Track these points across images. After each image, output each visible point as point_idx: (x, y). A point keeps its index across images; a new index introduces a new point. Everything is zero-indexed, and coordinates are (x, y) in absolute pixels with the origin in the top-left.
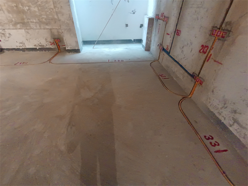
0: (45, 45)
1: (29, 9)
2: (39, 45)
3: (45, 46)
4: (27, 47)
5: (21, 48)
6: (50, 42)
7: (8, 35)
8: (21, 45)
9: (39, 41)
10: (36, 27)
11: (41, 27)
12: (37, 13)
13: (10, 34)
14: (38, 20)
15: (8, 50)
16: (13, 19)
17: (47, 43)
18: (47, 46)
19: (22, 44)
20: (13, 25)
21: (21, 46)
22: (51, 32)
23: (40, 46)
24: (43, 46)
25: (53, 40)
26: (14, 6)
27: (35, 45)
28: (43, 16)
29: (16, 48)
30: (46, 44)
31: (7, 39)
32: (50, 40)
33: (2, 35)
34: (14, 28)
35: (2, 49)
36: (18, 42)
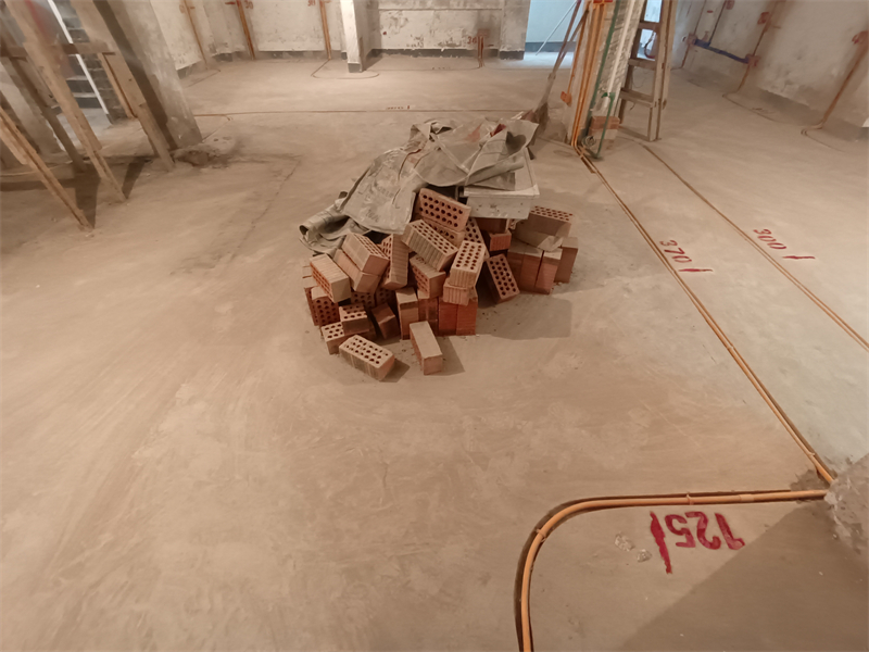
0: (457, 44)
2: (447, 42)
3: (457, 46)
4: (425, 47)
5: (414, 49)
6: (469, 37)
7: (402, 22)
8: (416, 42)
9: (450, 36)
10: (458, 5)
11: (466, 6)
13: (407, 20)
15: (391, 52)
17: (464, 38)
18: (460, 45)
19: (419, 41)
21: (415, 45)
22: (479, 15)
23: (448, 45)
24: (455, 45)
25: (476, 32)
27: (440, 44)
29: (405, 48)
30: (461, 42)
31: (397, 31)
32: (471, 32)
33: (394, 22)
34: (420, 8)
35: (381, 51)
36: (414, 36)
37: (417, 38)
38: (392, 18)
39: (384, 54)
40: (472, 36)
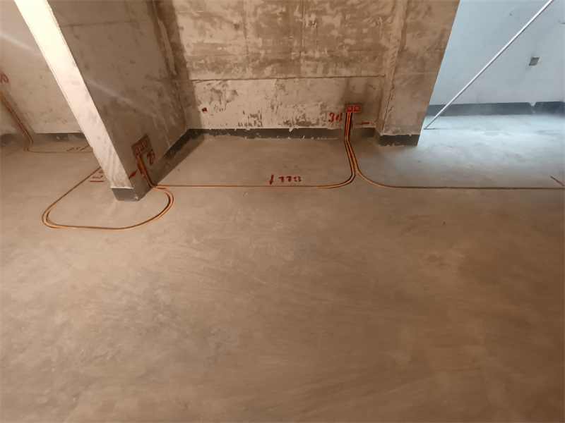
0: (313, 122)
1: (316, 21)
2: (297, 120)
3: (313, 125)
4: (265, 126)
5: (249, 128)
6: (331, 114)
7: (228, 95)
8: (252, 120)
9: (302, 112)
10: (315, 72)
11: (327, 73)
12: (335, 33)
13: (235, 92)
14: (329, 51)
15: (215, 132)
16: (262, 52)
17: (324, 115)
18: (318, 124)
19: (256, 119)
20: (254, 68)
21: (250, 125)
22: (348, 83)
23: (299, 124)
24: (309, 123)
25: (342, 107)
26: (278, 14)
27: (287, 123)
28: (347, 41)
29: (236, 127)
30: (318, 120)
31: (223, 106)
32: (334, 107)
33: (215, 96)
34: (255, 76)
35: (202, 132)
36: (248, 113)
37: (252, 116)
38: (213, 90)
39: (207, 135)
40: (337, 112)
